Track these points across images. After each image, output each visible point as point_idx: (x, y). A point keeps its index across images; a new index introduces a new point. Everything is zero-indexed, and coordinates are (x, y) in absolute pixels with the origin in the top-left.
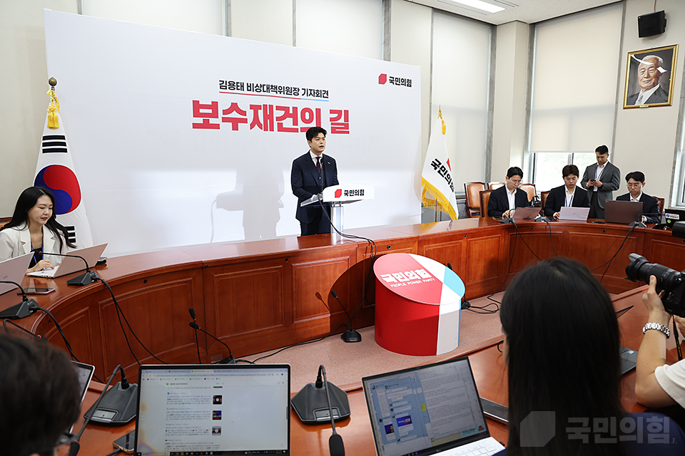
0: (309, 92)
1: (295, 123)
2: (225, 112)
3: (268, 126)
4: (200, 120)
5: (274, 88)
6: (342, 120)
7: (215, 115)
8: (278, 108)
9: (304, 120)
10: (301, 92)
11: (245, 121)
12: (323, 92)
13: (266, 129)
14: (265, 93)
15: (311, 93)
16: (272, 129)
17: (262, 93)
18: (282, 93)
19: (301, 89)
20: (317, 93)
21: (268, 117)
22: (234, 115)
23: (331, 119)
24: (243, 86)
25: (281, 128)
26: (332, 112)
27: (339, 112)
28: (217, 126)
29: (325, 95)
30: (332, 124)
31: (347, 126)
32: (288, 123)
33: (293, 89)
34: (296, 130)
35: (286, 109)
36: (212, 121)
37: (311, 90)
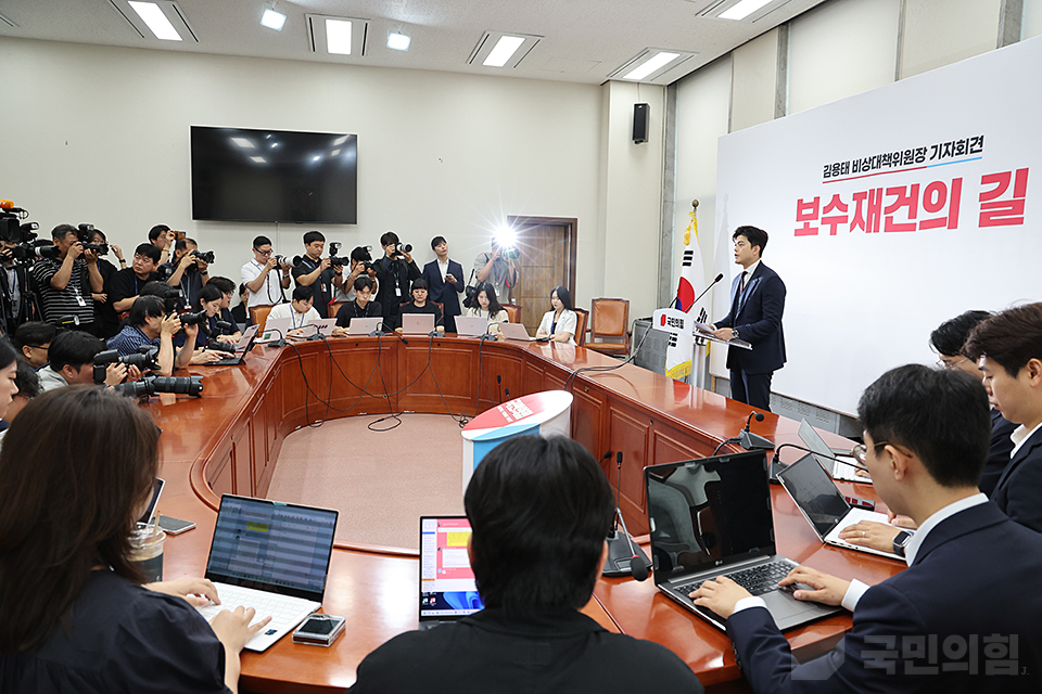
0: (944, 148)
1: (913, 215)
2: (827, 209)
3: (870, 226)
4: (801, 225)
5: (888, 159)
6: (1008, 195)
7: (814, 216)
8: (890, 192)
9: (929, 207)
10: (931, 152)
11: (844, 219)
12: (971, 143)
13: (869, 231)
14: (876, 171)
15: (947, 151)
16: (877, 230)
17: (871, 171)
18: (898, 164)
19: (929, 148)
20: (960, 148)
21: (874, 209)
22: (835, 212)
23: (983, 196)
24: (848, 167)
25: (891, 227)
26: (986, 180)
27: (1003, 178)
28: (815, 231)
29: (977, 147)
30: (983, 207)
31: (1018, 206)
32: (901, 216)
33: (916, 152)
34: (911, 228)
35: (900, 191)
36: (813, 224)
37: (947, 145)
